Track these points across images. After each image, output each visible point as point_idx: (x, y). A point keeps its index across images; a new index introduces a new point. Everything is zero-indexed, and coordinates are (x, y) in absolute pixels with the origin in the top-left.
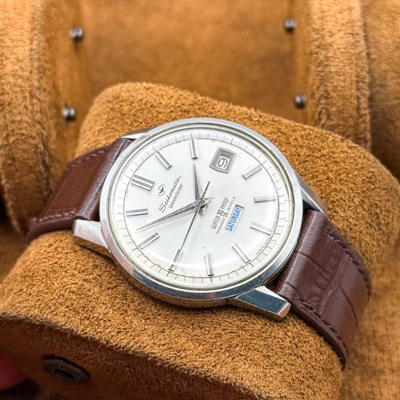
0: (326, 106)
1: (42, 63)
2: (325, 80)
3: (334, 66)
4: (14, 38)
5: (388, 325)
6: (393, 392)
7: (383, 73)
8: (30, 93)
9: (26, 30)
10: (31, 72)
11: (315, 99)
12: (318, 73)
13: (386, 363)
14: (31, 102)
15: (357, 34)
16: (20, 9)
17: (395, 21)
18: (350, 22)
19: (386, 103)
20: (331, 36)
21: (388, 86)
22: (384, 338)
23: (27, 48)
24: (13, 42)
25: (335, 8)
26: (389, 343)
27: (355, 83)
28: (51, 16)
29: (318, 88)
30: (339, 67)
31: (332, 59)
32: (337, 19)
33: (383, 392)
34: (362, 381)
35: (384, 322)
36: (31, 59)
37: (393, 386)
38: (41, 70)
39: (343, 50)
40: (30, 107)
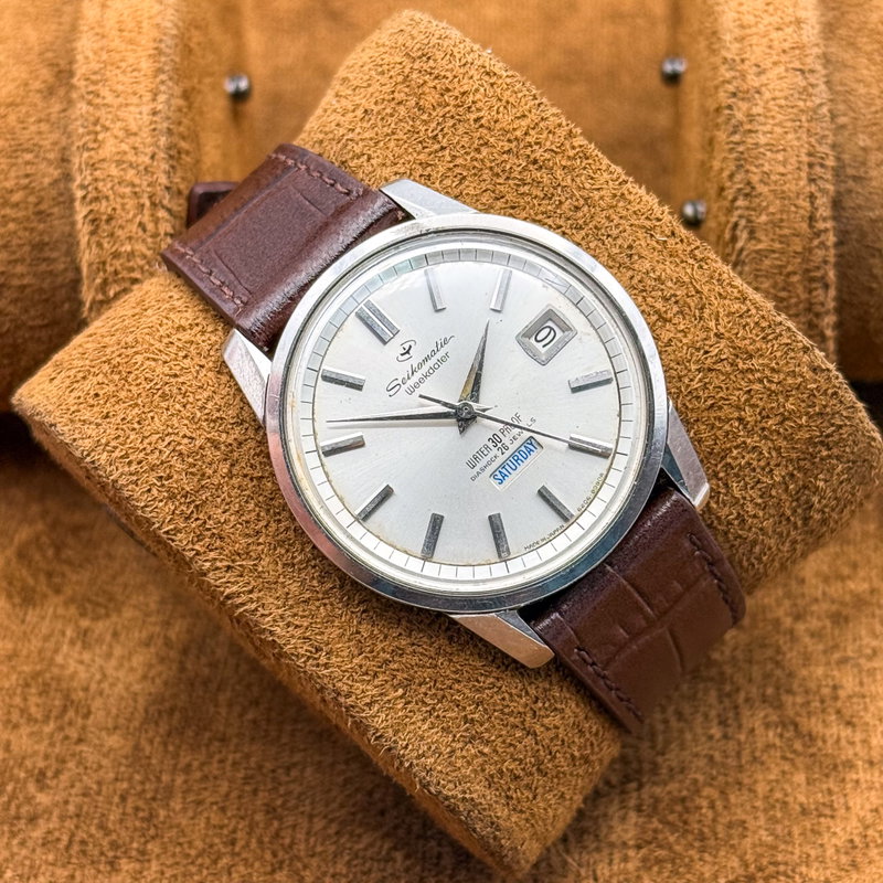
0: (746, 213)
1: (175, 139)
2: (745, 160)
3: (765, 133)
4: (120, 88)
5: (864, 674)
6: (871, 803)
7: (860, 153)
8: (150, 197)
9: (142, 73)
10: (153, 157)
11: (725, 198)
12: (731, 146)
13: (858, 748)
14: (152, 215)
15: (812, 71)
16: (130, 31)
18: (798, 47)
19: (867, 214)
20: (759, 74)
21: (871, 179)
22: (855, 700)
23: (146, 109)
24: (118, 96)
25: (767, 19)
26: (866, 709)
27: (806, 168)
28: (192, 45)
29: (731, 176)
30: (775, 136)
31: (762, 119)
32: (771, 40)
33: (851, 804)
34: (808, 784)
35: (856, 670)
36: (154, 130)
37: (873, 793)
38: (173, 152)
39: (783, 102)
40: (150, 226)
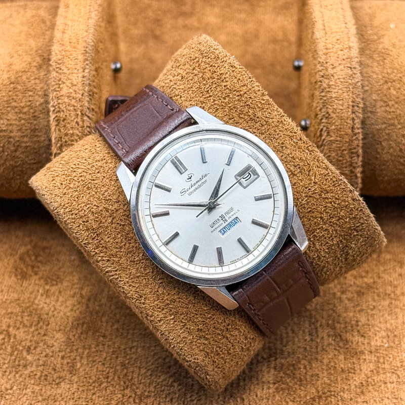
0: (326, 125)
1: (92, 88)
2: (327, 103)
3: (335, 92)
4: (70, 66)
5: (369, 317)
6: (370, 368)
7: (374, 102)
8: (81, 111)
9: (79, 60)
10: (82, 95)
11: (318, 119)
12: (321, 97)
13: (366, 346)
14: (82, 119)
15: (355, 68)
16: (74, 43)
17: (386, 61)
18: (349, 58)
19: (375, 127)
20: (333, 68)
21: (378, 113)
22: (365, 326)
23: (80, 75)
24: (69, 70)
26: (370, 330)
27: (351, 107)
28: (99, 49)
29: (321, 110)
30: (339, 94)
31: (334, 87)
32: (338, 55)
33: (362, 368)
34: (345, 360)
35: (366, 314)
36: (83, 84)
37: (371, 364)
38: (91, 93)
39: (342, 80)
40: (81, 123)
